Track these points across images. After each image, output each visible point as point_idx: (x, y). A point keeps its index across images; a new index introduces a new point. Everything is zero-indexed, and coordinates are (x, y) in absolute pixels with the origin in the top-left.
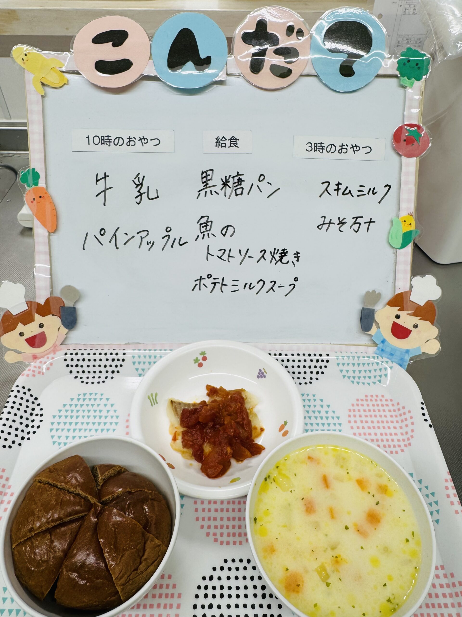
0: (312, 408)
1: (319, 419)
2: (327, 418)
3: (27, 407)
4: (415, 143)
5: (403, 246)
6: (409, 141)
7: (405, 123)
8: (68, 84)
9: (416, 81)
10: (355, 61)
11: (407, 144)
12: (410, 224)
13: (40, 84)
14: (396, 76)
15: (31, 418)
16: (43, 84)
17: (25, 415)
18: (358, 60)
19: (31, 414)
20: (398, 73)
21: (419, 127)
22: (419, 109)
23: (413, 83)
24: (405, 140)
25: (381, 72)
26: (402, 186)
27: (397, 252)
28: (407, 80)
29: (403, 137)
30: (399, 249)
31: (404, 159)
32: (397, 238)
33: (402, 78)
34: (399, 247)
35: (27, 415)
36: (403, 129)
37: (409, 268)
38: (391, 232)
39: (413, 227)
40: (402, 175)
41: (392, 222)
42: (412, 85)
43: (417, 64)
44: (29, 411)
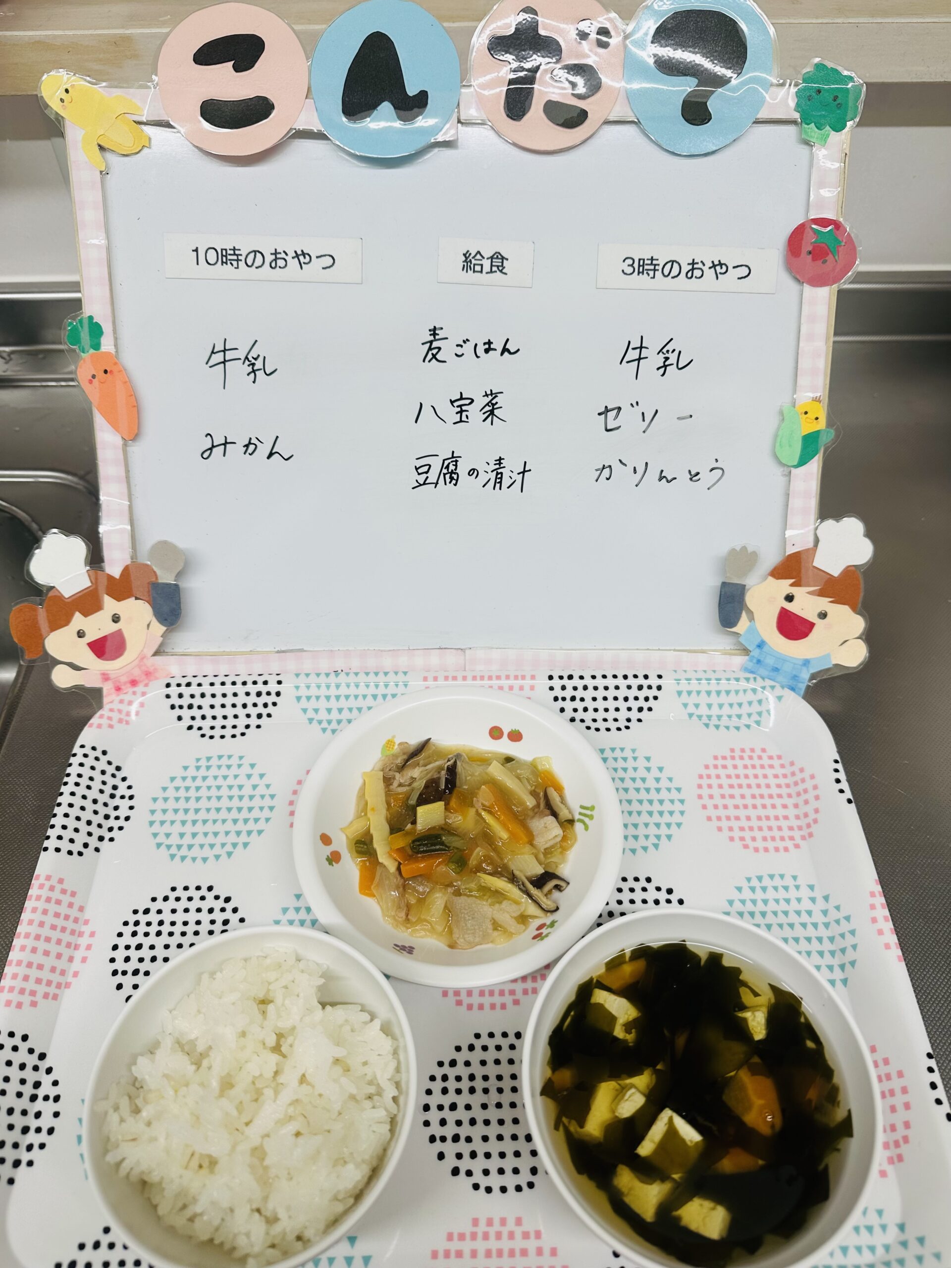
0: (631, 773)
1: (643, 791)
2: (658, 790)
3: (104, 783)
4: (830, 258)
5: (803, 462)
6: (819, 253)
7: (812, 218)
8: (149, 147)
9: (833, 132)
10: (713, 92)
11: (814, 259)
12: (817, 419)
13: (97, 148)
14: (794, 122)
15: (113, 803)
16: (101, 148)
17: (103, 798)
18: (720, 90)
19: (112, 796)
20: (797, 116)
21: (837, 225)
22: (839, 189)
23: (828, 136)
24: (810, 253)
25: (763, 114)
26: (801, 345)
27: (790, 472)
28: (816, 130)
29: (807, 247)
30: (796, 467)
31: (807, 288)
32: (790, 446)
33: (806, 126)
34: (796, 463)
35: (105, 798)
36: (808, 230)
37: (813, 503)
38: (780, 433)
39: (822, 425)
40: (802, 321)
41: (781, 413)
42: (824, 139)
43: (835, 98)
44: (108, 790)
